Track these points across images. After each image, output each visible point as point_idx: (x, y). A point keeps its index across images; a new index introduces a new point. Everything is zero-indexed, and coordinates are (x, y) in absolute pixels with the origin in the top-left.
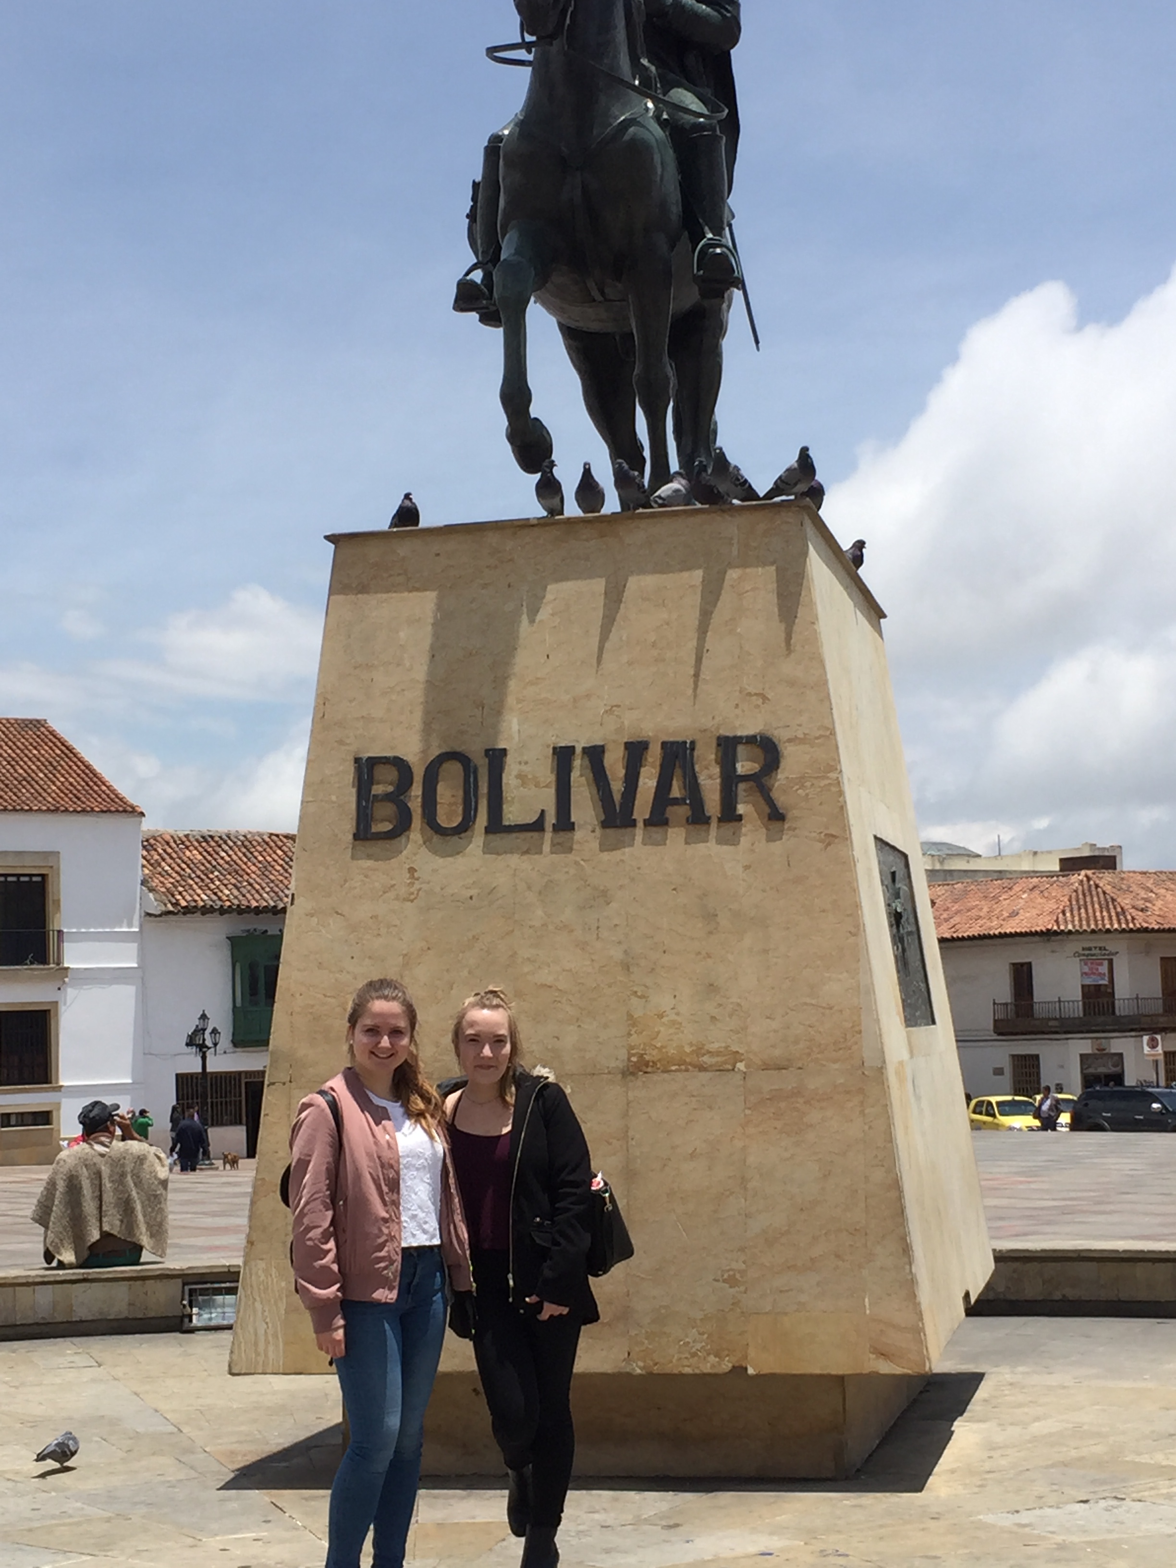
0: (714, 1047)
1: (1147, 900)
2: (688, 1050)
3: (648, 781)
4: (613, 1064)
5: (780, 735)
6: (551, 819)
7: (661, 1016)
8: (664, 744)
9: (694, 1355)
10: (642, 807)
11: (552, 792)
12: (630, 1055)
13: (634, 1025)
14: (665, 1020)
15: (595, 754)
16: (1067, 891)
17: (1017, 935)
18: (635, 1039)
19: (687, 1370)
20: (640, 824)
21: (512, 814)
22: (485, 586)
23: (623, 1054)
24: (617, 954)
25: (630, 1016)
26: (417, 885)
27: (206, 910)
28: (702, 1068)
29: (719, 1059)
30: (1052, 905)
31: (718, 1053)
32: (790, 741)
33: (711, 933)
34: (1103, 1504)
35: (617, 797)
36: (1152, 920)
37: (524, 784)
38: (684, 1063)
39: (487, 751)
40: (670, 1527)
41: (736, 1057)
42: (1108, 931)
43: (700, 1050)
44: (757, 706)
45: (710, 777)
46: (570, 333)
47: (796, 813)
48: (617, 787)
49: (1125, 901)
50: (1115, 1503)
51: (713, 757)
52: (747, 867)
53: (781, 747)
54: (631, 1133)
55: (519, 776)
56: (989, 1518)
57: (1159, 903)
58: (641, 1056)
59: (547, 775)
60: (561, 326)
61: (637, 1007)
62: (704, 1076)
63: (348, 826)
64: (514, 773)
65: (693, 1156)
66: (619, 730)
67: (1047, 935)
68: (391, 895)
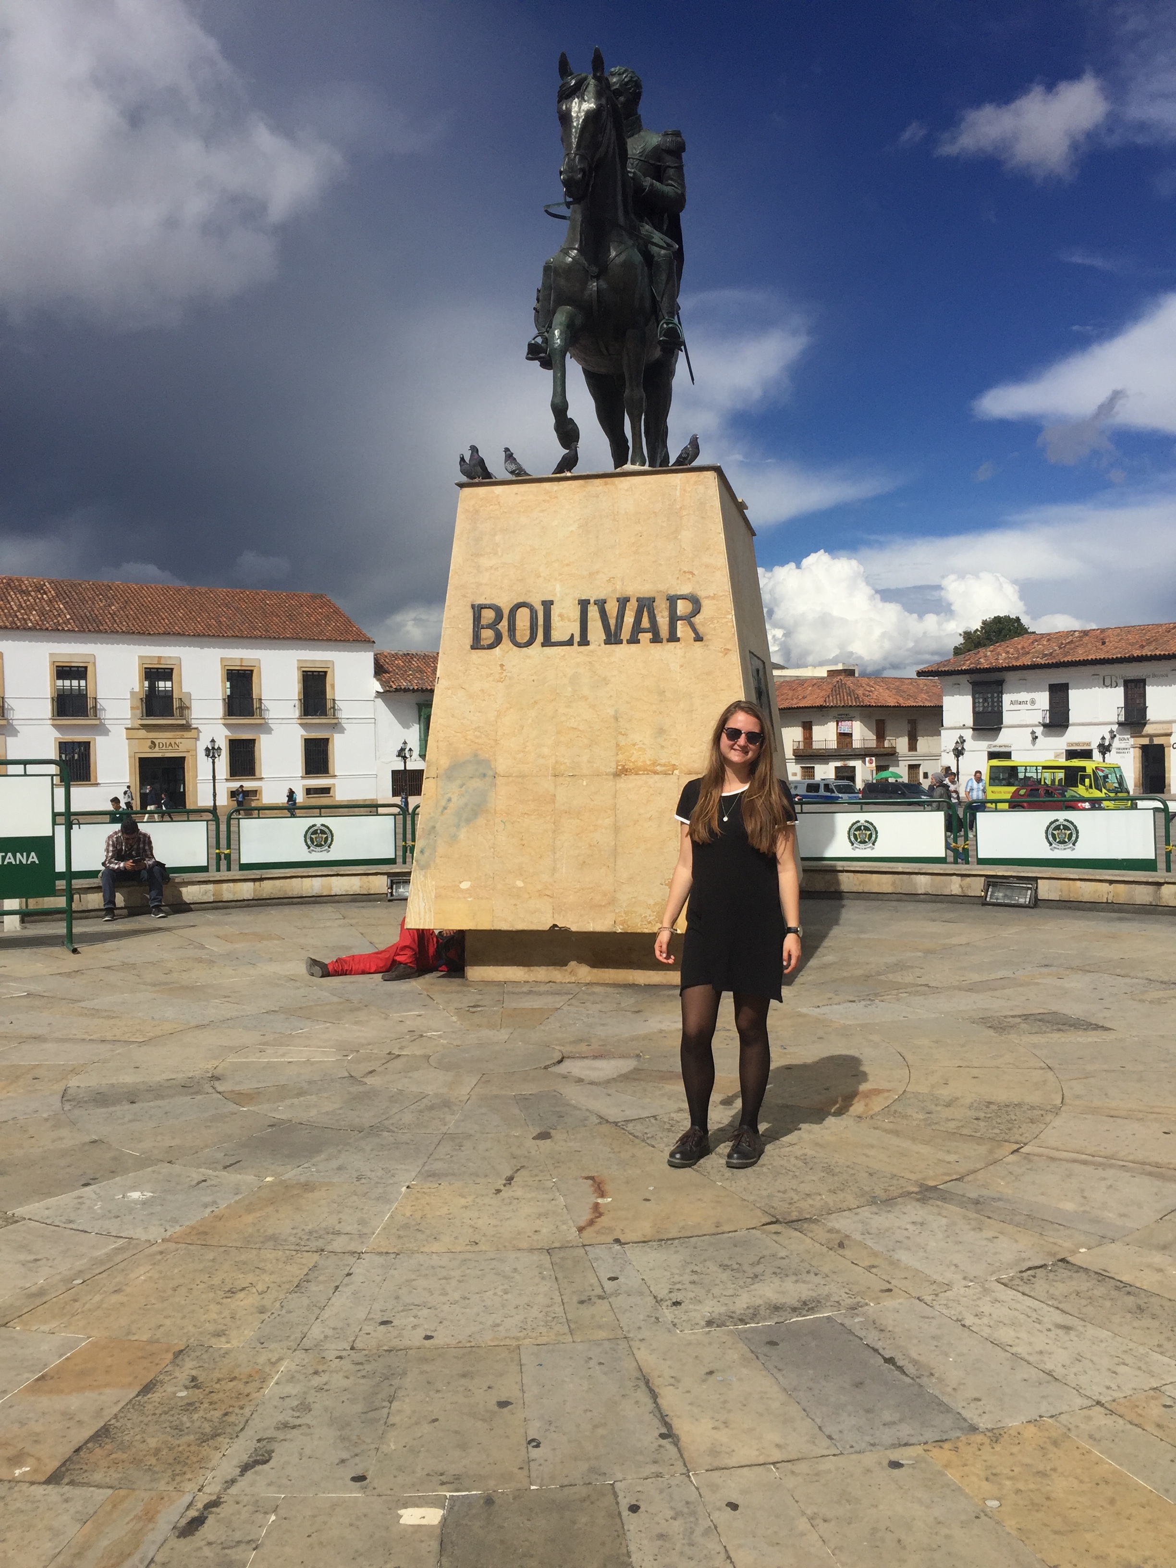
0: (663, 761)
1: (871, 691)
2: (648, 763)
3: (629, 619)
4: (608, 770)
5: (701, 594)
6: (577, 639)
7: (634, 745)
8: (638, 600)
9: (650, 923)
10: (626, 634)
11: (578, 624)
12: (618, 766)
13: (620, 749)
14: (636, 747)
15: (601, 604)
16: (830, 686)
17: (805, 707)
18: (620, 757)
19: (646, 931)
20: (625, 642)
21: (556, 636)
22: (543, 511)
23: (613, 765)
24: (611, 711)
25: (618, 745)
26: (505, 674)
27: (406, 690)
28: (656, 773)
29: (663, 768)
30: (823, 693)
31: (665, 765)
32: (706, 598)
33: (661, 701)
34: (863, 1003)
35: (613, 628)
36: (872, 701)
37: (562, 620)
38: (647, 770)
39: (543, 602)
40: (637, 1012)
41: (674, 767)
42: (851, 706)
43: (654, 763)
44: (689, 579)
45: (662, 617)
46: (589, 375)
47: (709, 637)
48: (612, 622)
49: (860, 692)
50: (869, 1003)
51: (664, 606)
52: (682, 666)
53: (701, 601)
54: (618, 806)
55: (561, 615)
56: (804, 1010)
57: (876, 693)
58: (624, 766)
59: (576, 613)
60: (586, 372)
61: (622, 741)
62: (657, 777)
63: (468, 640)
64: (557, 613)
65: (650, 819)
66: (614, 591)
67: (821, 708)
68: (491, 679)
